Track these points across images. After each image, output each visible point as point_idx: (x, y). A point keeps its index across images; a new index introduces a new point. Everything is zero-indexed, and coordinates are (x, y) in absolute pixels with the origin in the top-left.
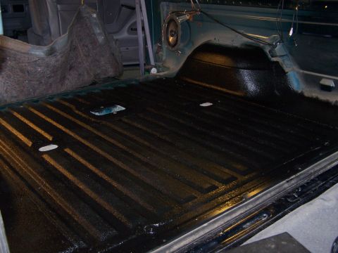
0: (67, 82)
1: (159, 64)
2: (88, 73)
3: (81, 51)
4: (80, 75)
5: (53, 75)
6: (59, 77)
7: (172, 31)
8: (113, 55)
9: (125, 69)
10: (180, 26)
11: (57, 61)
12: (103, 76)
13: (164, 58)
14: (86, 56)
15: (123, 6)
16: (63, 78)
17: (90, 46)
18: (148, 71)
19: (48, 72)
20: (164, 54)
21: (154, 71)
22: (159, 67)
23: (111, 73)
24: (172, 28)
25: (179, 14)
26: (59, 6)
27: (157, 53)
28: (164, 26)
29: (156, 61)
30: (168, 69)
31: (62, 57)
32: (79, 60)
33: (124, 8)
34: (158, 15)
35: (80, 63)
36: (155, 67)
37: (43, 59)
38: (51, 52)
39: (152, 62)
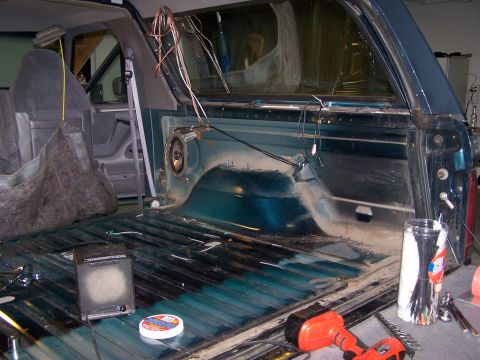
0: (39, 220)
1: (163, 195)
2: (68, 209)
3: (59, 181)
4: (58, 211)
5: (19, 211)
6: (27, 213)
7: (176, 153)
8: (103, 184)
9: (121, 203)
10: (186, 147)
11: (25, 193)
12: (89, 213)
13: (168, 188)
14: (65, 186)
15: (118, 121)
16: (35, 215)
17: (71, 174)
18: (149, 204)
19: (14, 208)
20: (168, 181)
21: (155, 204)
22: (163, 199)
23: (100, 208)
24: (176, 148)
25: (185, 131)
26: (32, 123)
27: (160, 181)
28: (167, 145)
29: (158, 191)
30: (174, 201)
31: (31, 187)
32: (57, 192)
33: (120, 124)
34: (159, 132)
35: (58, 196)
36: (157, 199)
37: (7, 191)
38: (18, 182)
39: (154, 194)
